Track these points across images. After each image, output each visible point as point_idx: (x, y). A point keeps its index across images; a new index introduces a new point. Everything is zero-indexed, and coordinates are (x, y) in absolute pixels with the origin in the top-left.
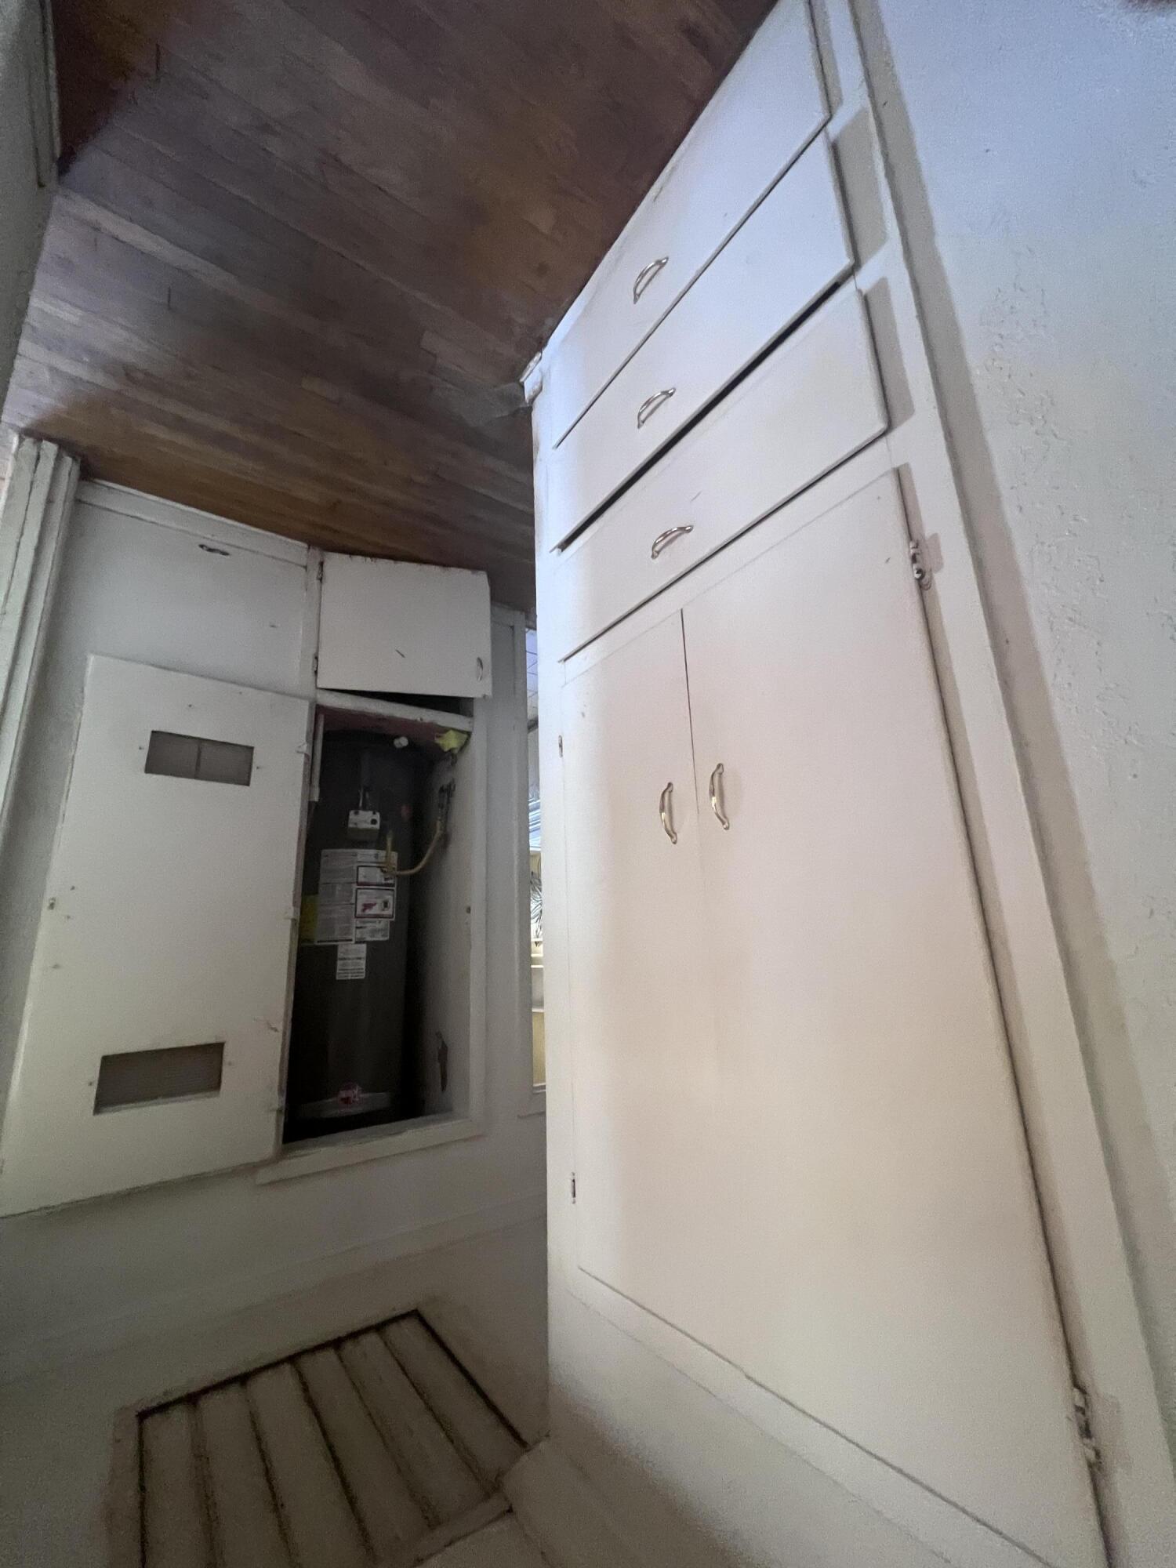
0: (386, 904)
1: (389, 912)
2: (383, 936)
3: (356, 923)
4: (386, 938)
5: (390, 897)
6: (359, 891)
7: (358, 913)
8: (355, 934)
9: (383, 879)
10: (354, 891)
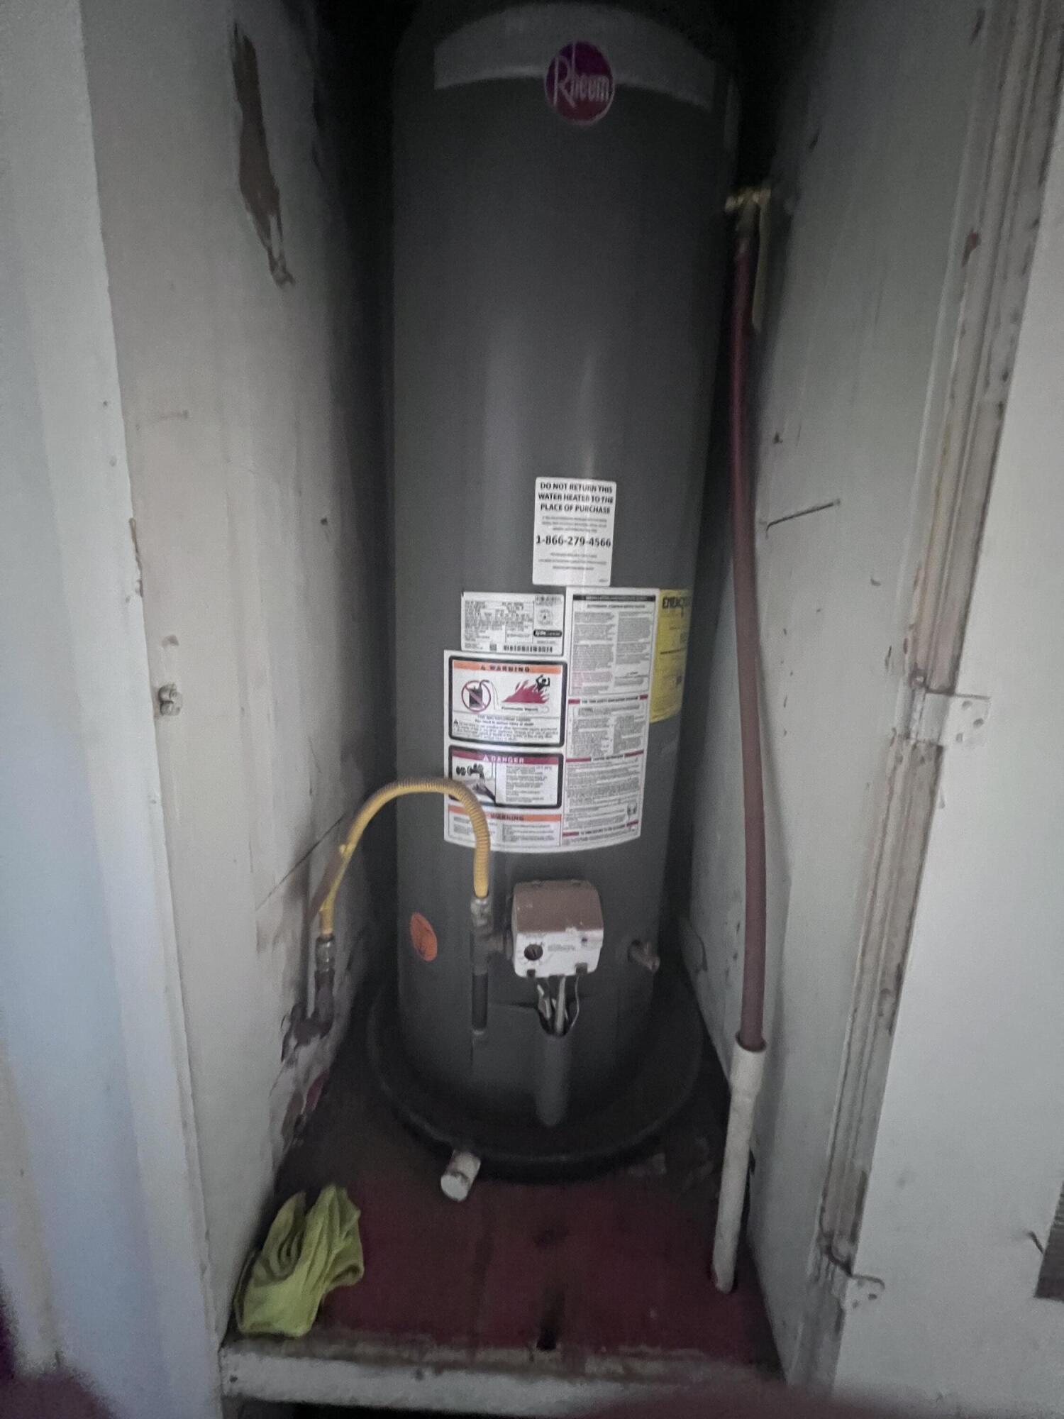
0: (475, 698)
1: (463, 677)
2: (479, 605)
3: (560, 650)
4: (467, 597)
5: (463, 716)
6: (556, 739)
7: (560, 676)
8: (562, 614)
9: (487, 773)
10: (569, 738)
